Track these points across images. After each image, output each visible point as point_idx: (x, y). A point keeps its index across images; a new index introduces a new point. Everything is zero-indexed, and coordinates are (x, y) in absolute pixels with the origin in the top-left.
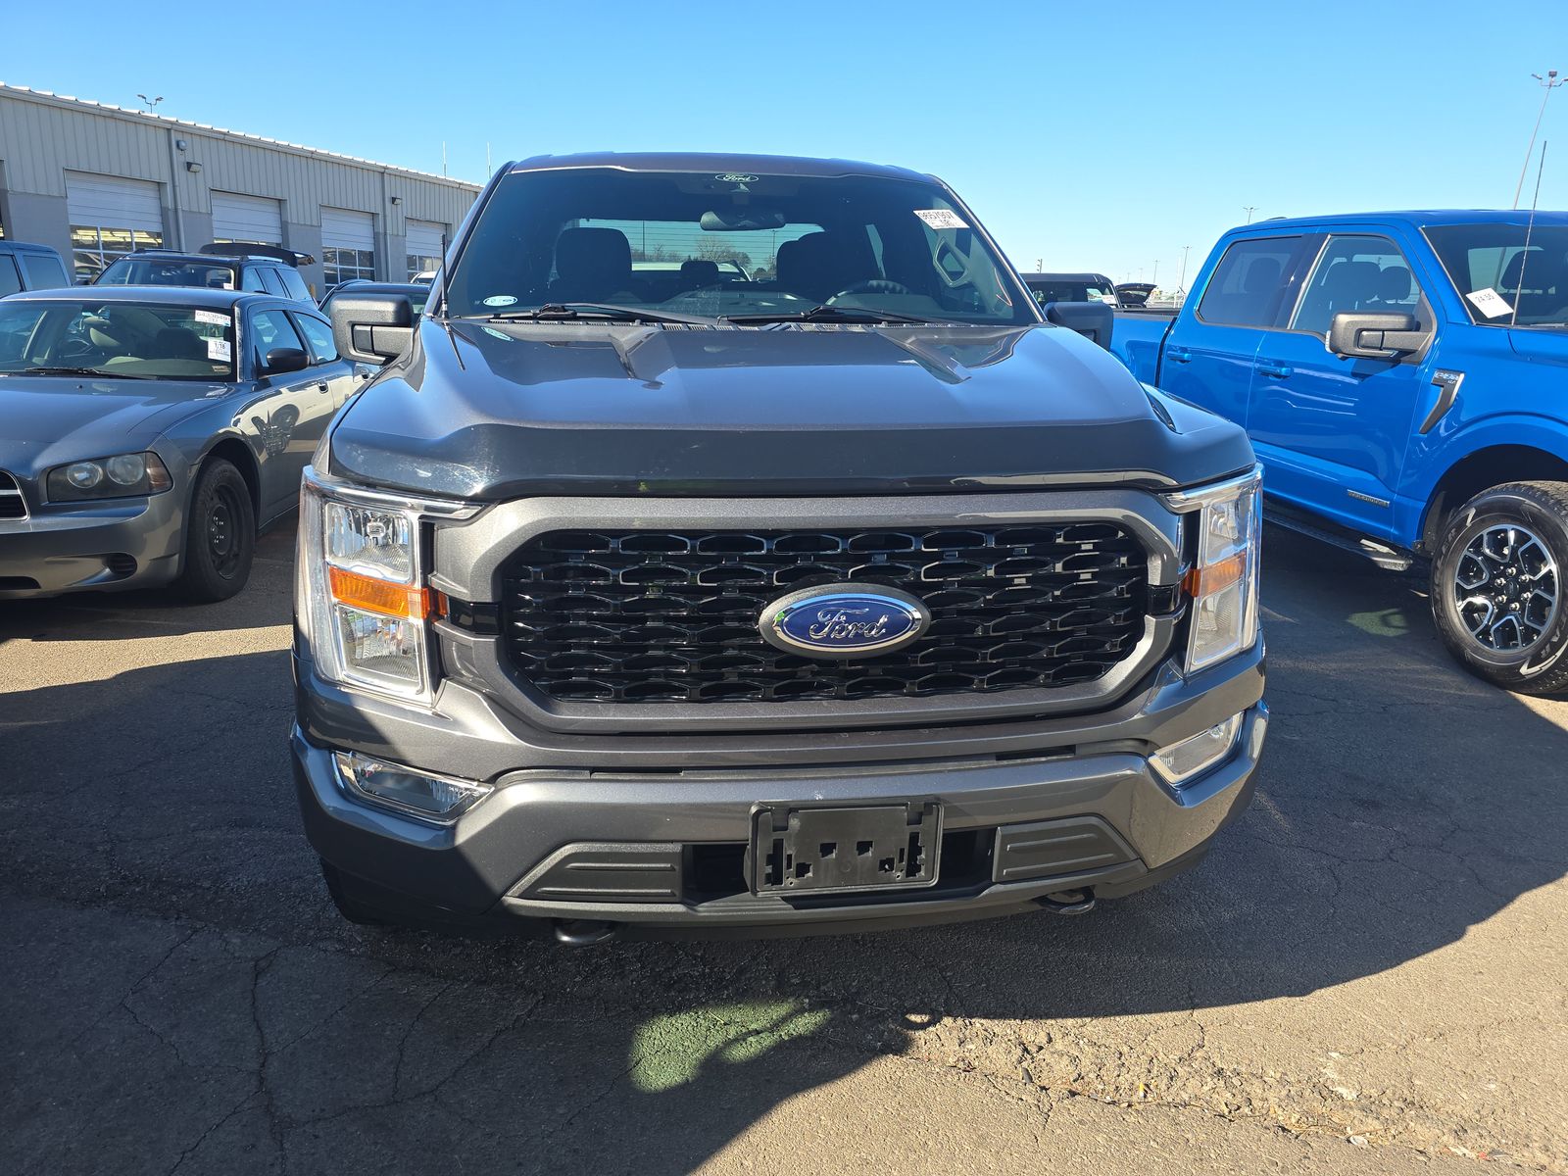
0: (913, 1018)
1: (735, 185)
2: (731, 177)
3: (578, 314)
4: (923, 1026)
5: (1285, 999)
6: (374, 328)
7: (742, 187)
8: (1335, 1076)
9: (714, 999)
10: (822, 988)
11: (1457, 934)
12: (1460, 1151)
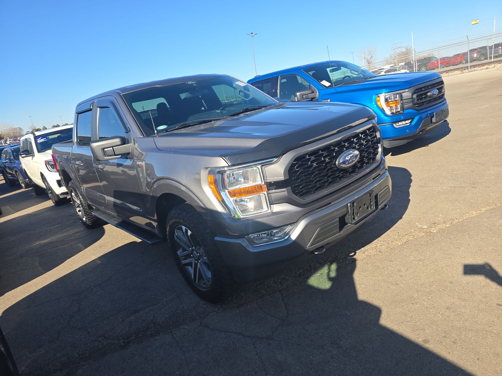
0: (351, 254)
1: (192, 85)
2: (190, 83)
3: (190, 125)
4: (355, 255)
5: (400, 220)
6: (114, 148)
7: (195, 85)
8: (421, 226)
9: (312, 273)
10: (329, 260)
11: (409, 201)
12: (447, 226)
